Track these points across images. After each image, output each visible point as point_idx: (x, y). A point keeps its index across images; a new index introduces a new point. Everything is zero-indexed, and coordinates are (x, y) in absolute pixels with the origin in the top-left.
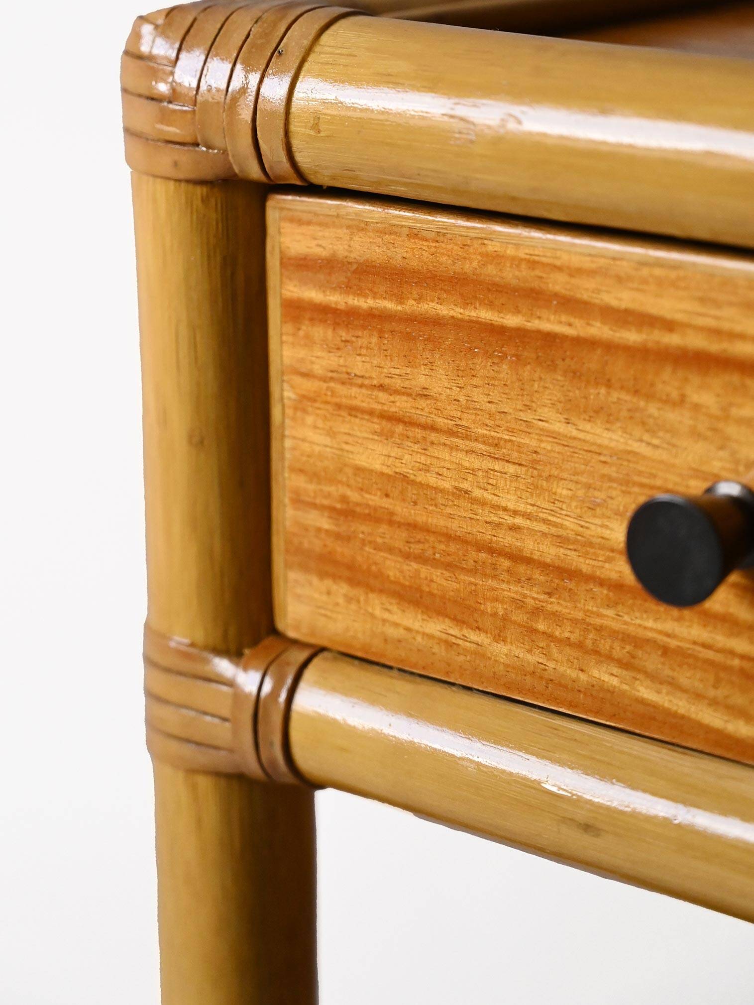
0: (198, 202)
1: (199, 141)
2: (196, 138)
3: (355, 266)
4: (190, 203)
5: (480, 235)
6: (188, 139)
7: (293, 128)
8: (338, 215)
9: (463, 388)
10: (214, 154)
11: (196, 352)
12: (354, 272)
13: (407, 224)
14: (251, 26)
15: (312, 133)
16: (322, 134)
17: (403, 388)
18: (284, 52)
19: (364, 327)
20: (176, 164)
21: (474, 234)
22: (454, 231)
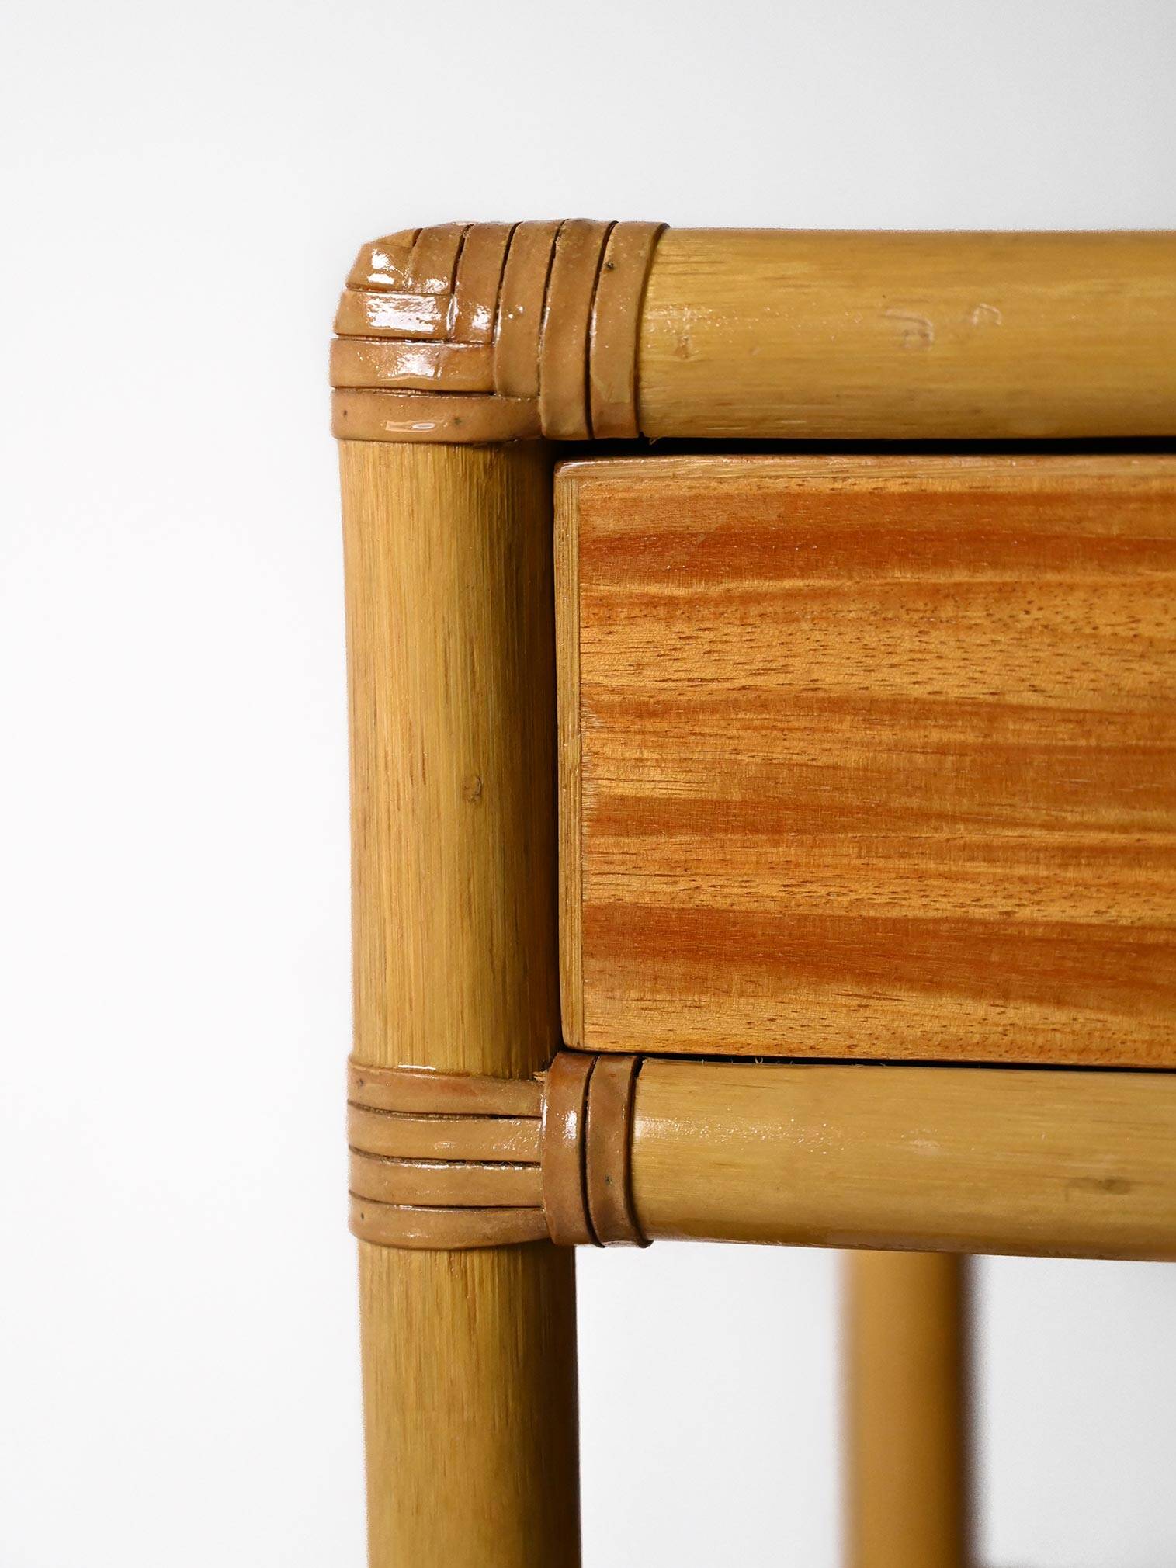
0: (479, 472)
1: (497, 386)
2: (493, 382)
3: (702, 538)
4: (468, 475)
5: (899, 474)
6: (480, 386)
7: (645, 356)
8: (674, 475)
9: (873, 671)
10: (518, 403)
11: (473, 672)
12: (703, 545)
13: (786, 473)
14: (553, 239)
15: (677, 359)
16: (692, 359)
17: (778, 685)
18: (615, 265)
19: (717, 616)
20: (457, 421)
21: (890, 473)
22: (860, 473)
